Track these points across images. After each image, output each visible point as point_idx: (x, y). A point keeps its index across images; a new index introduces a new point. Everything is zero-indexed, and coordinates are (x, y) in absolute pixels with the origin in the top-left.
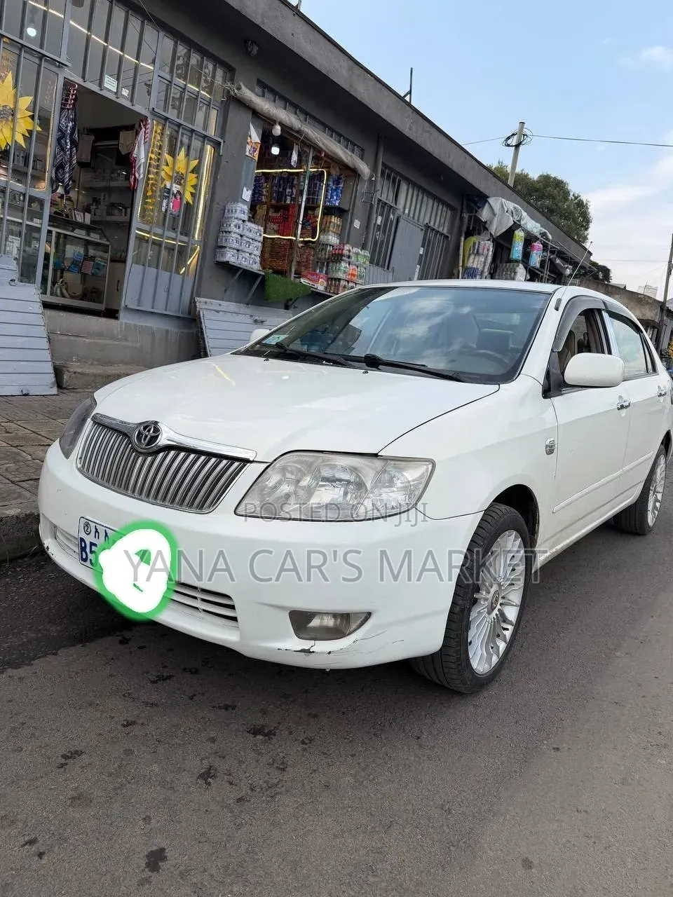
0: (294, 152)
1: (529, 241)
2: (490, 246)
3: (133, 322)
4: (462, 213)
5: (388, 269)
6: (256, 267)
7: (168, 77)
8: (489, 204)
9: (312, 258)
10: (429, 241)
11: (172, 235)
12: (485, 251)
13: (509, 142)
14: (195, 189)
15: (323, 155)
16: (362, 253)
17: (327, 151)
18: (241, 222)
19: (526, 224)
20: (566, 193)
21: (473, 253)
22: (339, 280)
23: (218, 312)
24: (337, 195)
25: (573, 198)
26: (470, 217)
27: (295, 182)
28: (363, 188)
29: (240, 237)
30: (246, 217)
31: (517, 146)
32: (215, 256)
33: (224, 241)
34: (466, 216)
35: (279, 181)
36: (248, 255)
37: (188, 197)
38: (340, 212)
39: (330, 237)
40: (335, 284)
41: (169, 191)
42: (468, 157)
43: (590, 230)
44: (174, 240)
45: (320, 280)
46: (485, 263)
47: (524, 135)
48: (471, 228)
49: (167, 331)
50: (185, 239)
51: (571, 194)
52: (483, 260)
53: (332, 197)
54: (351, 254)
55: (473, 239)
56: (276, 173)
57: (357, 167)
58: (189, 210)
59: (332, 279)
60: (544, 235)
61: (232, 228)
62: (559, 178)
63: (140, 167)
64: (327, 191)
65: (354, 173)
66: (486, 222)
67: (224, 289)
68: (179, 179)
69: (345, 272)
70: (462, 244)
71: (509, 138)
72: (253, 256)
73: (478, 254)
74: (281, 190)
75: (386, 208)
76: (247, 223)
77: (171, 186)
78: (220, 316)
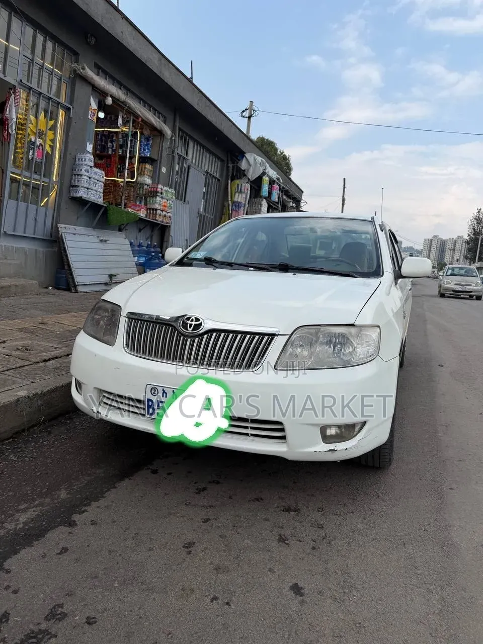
0: (120, 117)
1: (272, 182)
2: (248, 186)
3: (10, 245)
4: (228, 163)
5: (184, 201)
6: (100, 201)
7: (30, 57)
8: (246, 157)
9: (132, 194)
10: (209, 183)
11: (37, 177)
12: (246, 190)
13: (244, 114)
14: (53, 143)
15: (140, 120)
16: (170, 190)
17: (143, 118)
18: (89, 168)
19: (268, 172)
20: (276, 150)
21: (238, 191)
22: (156, 210)
23: (75, 234)
24: (148, 149)
25: (280, 153)
26: (233, 167)
27: (114, 138)
28: (167, 144)
29: (89, 179)
30: (92, 164)
31: (249, 117)
32: (69, 192)
33: (76, 182)
34: (231, 165)
35: (101, 137)
36: (95, 192)
37: (48, 148)
38: (151, 161)
39: (146, 179)
40: (153, 212)
41: (34, 143)
43: (291, 175)
44: (39, 181)
45: (142, 210)
46: (246, 198)
47: (253, 110)
48: (235, 175)
49: (36, 250)
50: (47, 180)
51: (279, 151)
52: (245, 196)
53: (145, 150)
54: (163, 191)
55: (237, 182)
56: (99, 131)
57: (163, 128)
58: (49, 158)
59: (150, 209)
60: (278, 179)
61: (83, 172)
62: (271, 139)
63: (12, 125)
64: (140, 145)
65: (160, 133)
66: (245, 170)
67: (76, 218)
68: (41, 134)
69: (160, 204)
70: (230, 185)
71: (243, 112)
72: (98, 193)
73: (241, 192)
74: (103, 144)
75: (182, 159)
76: (94, 168)
77: (36, 140)
78: (77, 238)
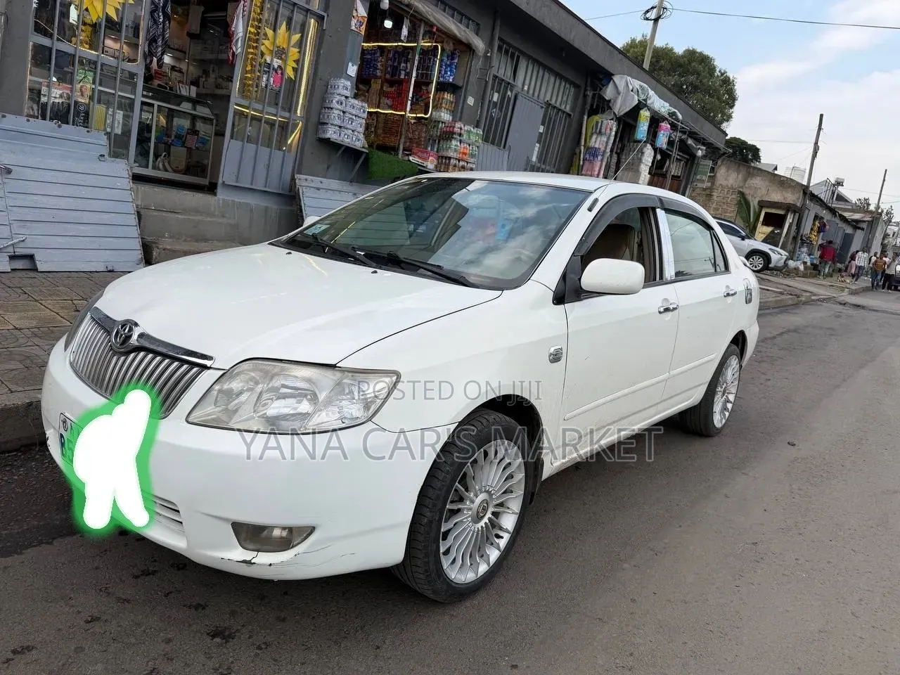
0: (404, 26)
1: (656, 121)
2: (613, 126)
3: (231, 199)
4: (586, 90)
5: (504, 147)
6: (360, 145)
8: (614, 81)
9: (423, 135)
10: (550, 119)
11: (273, 110)
12: (608, 131)
13: (648, 15)
14: (297, 64)
15: (435, 30)
16: (474, 131)
17: (440, 26)
18: (343, 98)
19: (653, 103)
20: (713, 69)
21: (596, 132)
22: (450, 158)
23: (318, 189)
24: (451, 71)
25: (719, 74)
26: (594, 95)
27: (409, 57)
28: (478, 64)
29: (342, 114)
30: (348, 93)
31: (656, 20)
32: (317, 131)
33: (326, 117)
34: (590, 93)
35: (394, 55)
36: (350, 131)
37: (290, 73)
38: (453, 88)
39: (442, 114)
40: (446, 162)
41: (269, 65)
42: (592, 33)
43: (735, 108)
44: (275, 115)
45: (431, 158)
46: (607, 143)
47: (664, 8)
48: (595, 107)
49: (266, 208)
50: (287, 114)
51: (718, 70)
52: (605, 140)
53: (446, 73)
54: (462, 132)
55: (596, 118)
56: (391, 46)
57: (471, 42)
58: (293, 85)
59: (442, 157)
60: (672, 114)
61: (334, 105)
62: (706, 52)
63: (237, 40)
64: (441, 66)
65: (468, 48)
66: (610, 101)
67: (326, 166)
68: (281, 53)
69: (456, 150)
70: (585, 122)
71: (647, 11)
72: (356, 133)
73: (600, 133)
74: (396, 64)
75: (502, 85)
76: (350, 99)
77: (272, 60)
78: (322, 194)
